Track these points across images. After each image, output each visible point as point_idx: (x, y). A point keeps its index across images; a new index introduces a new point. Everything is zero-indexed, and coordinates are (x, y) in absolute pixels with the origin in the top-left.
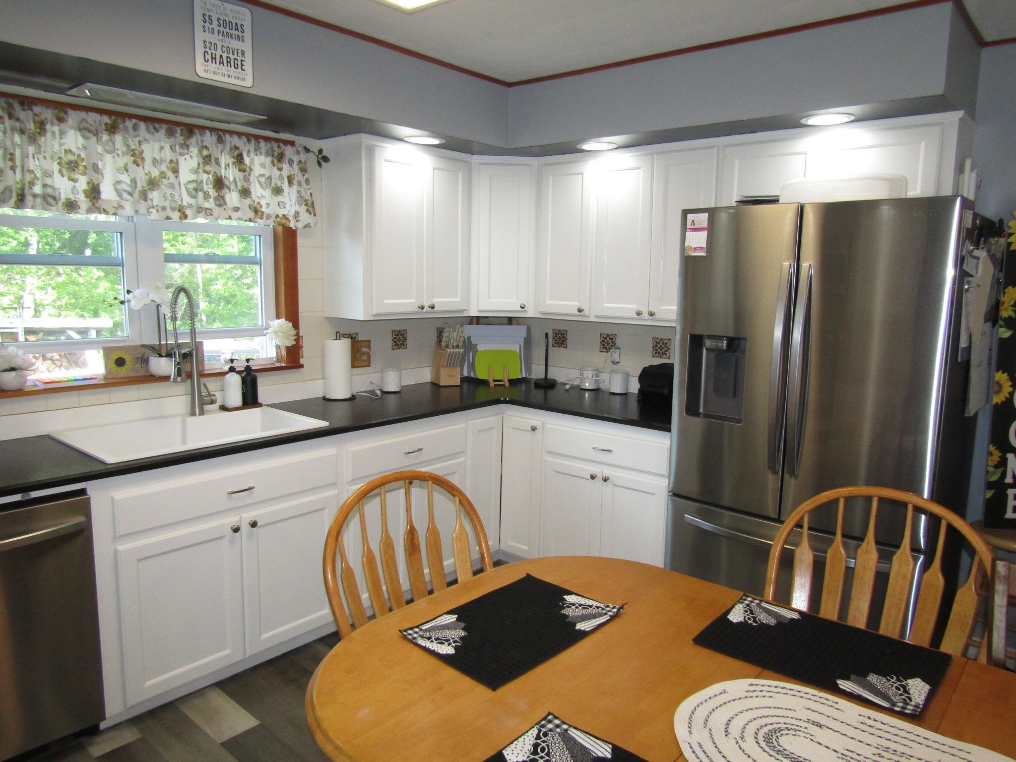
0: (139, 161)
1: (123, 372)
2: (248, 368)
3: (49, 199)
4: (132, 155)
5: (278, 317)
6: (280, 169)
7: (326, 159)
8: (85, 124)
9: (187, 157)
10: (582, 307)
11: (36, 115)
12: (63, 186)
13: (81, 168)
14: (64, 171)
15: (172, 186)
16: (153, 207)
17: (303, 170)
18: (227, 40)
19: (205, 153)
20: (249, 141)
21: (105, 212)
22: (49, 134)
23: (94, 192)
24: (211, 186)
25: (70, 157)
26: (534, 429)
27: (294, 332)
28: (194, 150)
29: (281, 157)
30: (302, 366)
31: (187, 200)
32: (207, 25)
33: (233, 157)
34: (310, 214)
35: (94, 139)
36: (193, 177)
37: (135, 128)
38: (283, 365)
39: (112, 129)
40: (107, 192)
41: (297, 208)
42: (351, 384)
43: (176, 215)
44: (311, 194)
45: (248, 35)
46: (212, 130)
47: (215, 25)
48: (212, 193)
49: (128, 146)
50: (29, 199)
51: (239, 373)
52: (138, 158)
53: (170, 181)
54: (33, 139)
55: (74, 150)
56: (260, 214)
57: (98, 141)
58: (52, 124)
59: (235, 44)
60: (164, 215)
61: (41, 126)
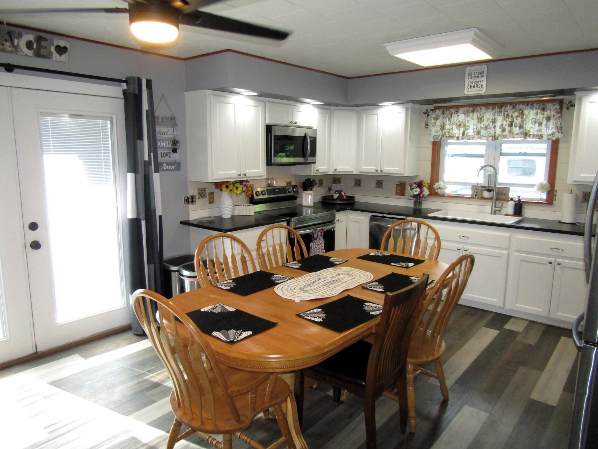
2: (519, 200)
3: (453, 137)
4: (480, 119)
6: (543, 114)
7: (573, 105)
8: (465, 112)
9: (500, 116)
11: (450, 112)
12: (456, 132)
13: (462, 126)
14: (457, 127)
15: (490, 128)
16: (486, 136)
17: (558, 113)
18: (477, 79)
19: (507, 113)
20: (527, 105)
22: (454, 117)
23: (464, 134)
24: (508, 126)
25: (460, 123)
28: (503, 113)
29: (544, 109)
30: (554, 204)
31: (499, 132)
32: (470, 76)
33: (519, 113)
34: (559, 132)
35: (466, 116)
36: (501, 123)
37: (481, 109)
38: (544, 202)
39: (473, 112)
40: (471, 133)
42: (575, 217)
44: (561, 123)
45: (485, 74)
46: (511, 104)
47: (473, 76)
49: (477, 116)
51: (515, 201)
54: (449, 119)
55: (461, 120)
56: (528, 135)
57: (468, 116)
58: (454, 114)
59: (480, 79)
61: (452, 115)
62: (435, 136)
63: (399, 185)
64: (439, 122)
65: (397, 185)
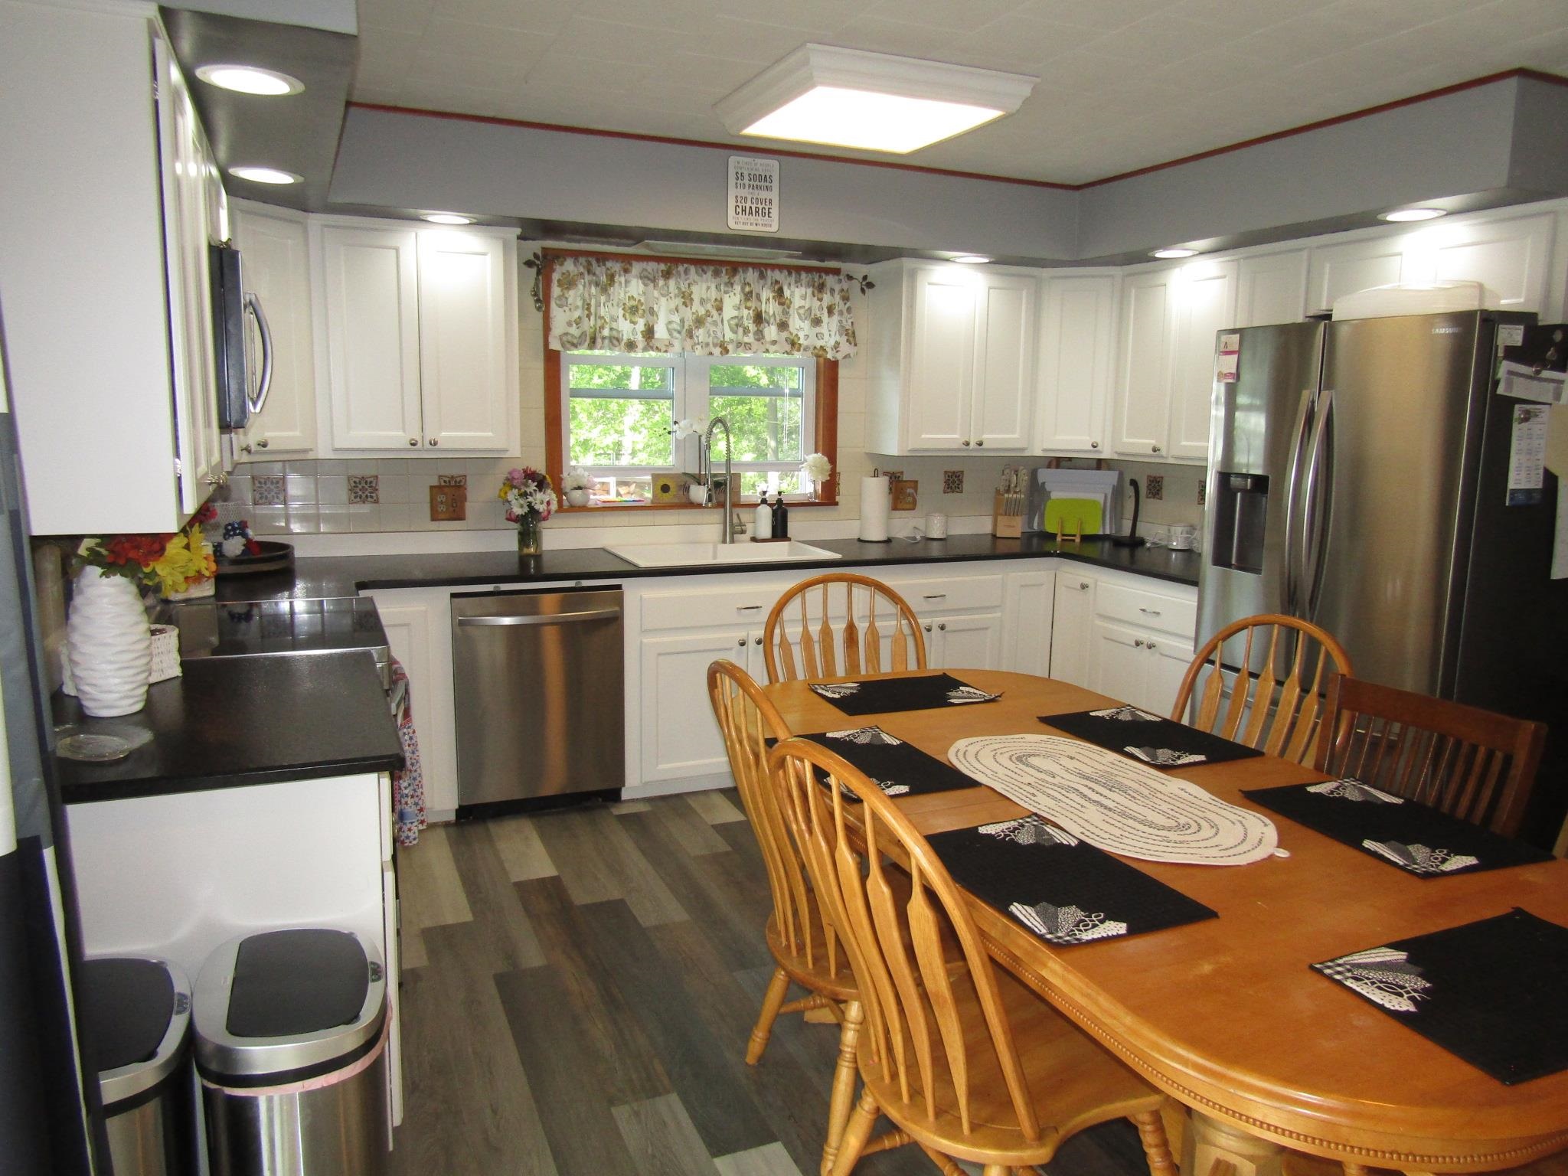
0: (688, 303)
1: (667, 498)
2: (780, 501)
3: (614, 340)
4: (683, 297)
5: (816, 451)
6: (820, 300)
7: (870, 285)
8: (646, 274)
9: (732, 294)
10: (1158, 446)
11: (608, 269)
12: (626, 328)
13: (640, 312)
14: (627, 315)
15: (715, 323)
16: (698, 344)
17: (846, 299)
18: (756, 192)
19: (747, 289)
20: (790, 274)
21: (658, 349)
22: (616, 285)
23: (649, 333)
24: (751, 322)
25: (633, 303)
26: (1084, 587)
27: (828, 467)
28: (738, 288)
29: (821, 288)
30: (836, 504)
31: (729, 335)
32: (739, 181)
33: (774, 291)
34: (850, 344)
35: (652, 285)
36: (736, 313)
37: (686, 272)
38: (817, 501)
39: (667, 275)
40: (661, 332)
41: (838, 338)
42: (888, 527)
43: (717, 351)
44: (852, 323)
45: (775, 185)
46: (755, 266)
47: (746, 181)
48: (752, 327)
49: (679, 288)
50: (599, 340)
51: (771, 505)
52: (687, 299)
53: (714, 319)
54: (604, 290)
55: (635, 296)
56: (797, 346)
57: (654, 287)
58: (620, 276)
59: (764, 194)
60: (707, 351)
61: (611, 278)
62: (564, 334)
63: (440, 487)
64: (574, 296)
65: (432, 487)
